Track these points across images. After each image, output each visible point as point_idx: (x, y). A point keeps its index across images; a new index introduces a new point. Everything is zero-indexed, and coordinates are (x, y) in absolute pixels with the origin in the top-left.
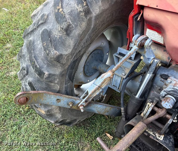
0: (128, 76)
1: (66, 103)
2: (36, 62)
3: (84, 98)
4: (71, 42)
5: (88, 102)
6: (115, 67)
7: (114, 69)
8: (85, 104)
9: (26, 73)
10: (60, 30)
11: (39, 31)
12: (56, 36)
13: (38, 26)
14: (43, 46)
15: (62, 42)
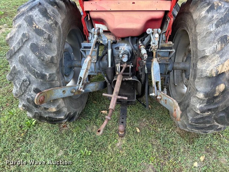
0: (97, 60)
1: (70, 92)
2: (35, 70)
3: (79, 83)
4: (54, 46)
5: (84, 84)
6: (90, 52)
7: (90, 54)
8: (82, 87)
9: (29, 83)
10: (43, 40)
11: (26, 46)
12: (42, 45)
13: (24, 44)
14: (37, 56)
15: (49, 48)
